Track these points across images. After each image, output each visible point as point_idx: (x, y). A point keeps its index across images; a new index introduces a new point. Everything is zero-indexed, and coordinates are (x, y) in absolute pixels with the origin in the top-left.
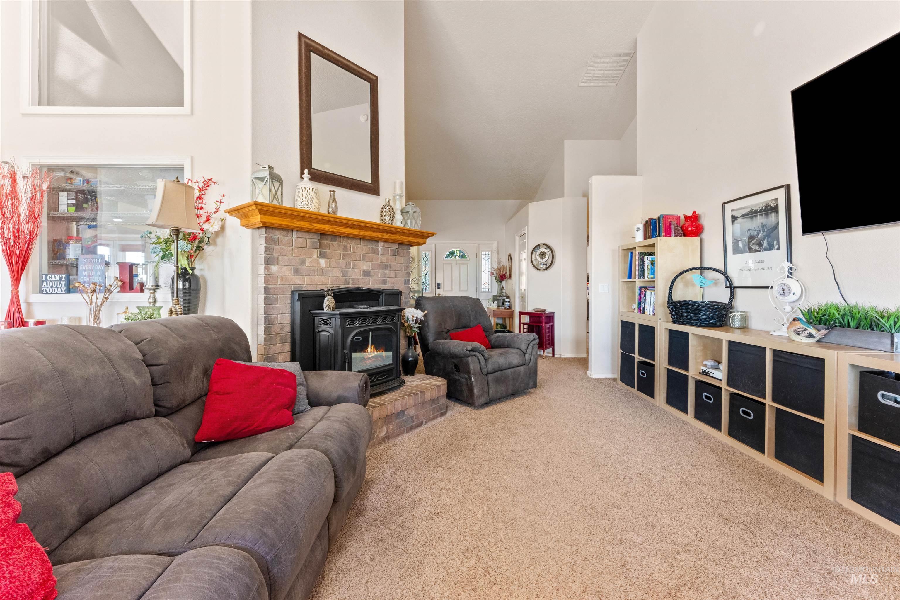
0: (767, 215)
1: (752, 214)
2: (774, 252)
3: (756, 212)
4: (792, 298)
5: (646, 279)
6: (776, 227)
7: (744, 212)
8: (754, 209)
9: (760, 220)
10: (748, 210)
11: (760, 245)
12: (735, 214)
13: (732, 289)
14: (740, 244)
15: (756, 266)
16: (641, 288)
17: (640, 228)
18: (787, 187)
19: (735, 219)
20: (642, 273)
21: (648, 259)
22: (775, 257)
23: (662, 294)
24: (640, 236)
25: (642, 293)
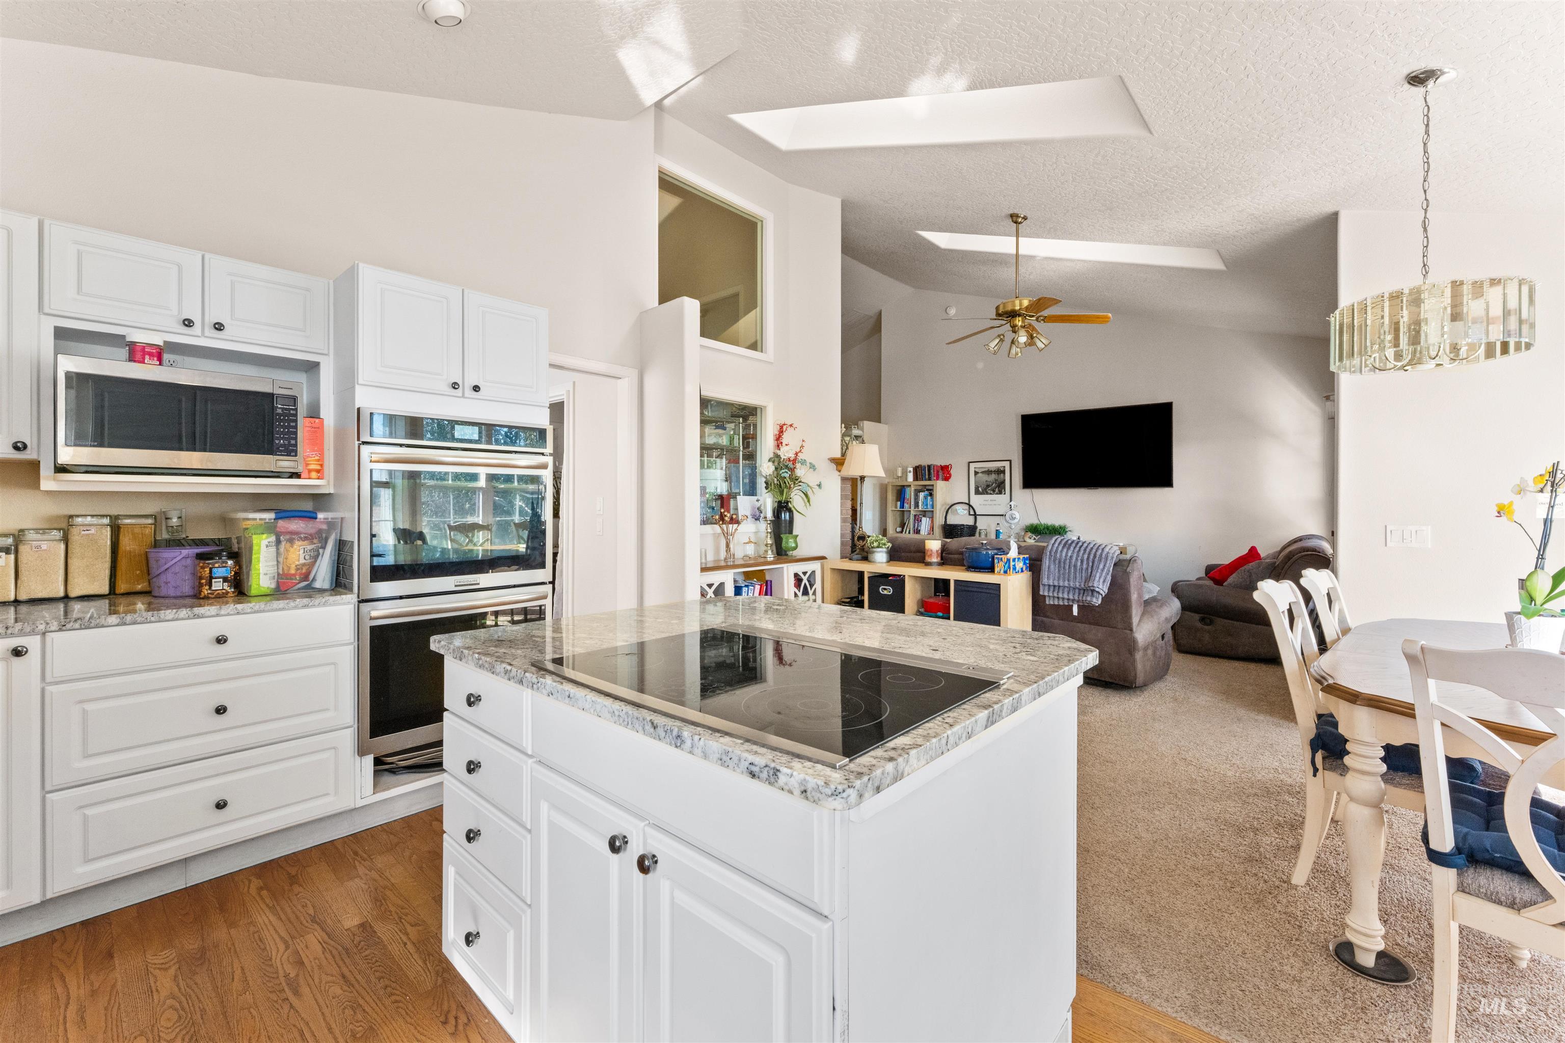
0: (998, 474)
1: (989, 472)
2: (1002, 495)
3: (991, 471)
4: (1016, 521)
5: (920, 509)
6: (1003, 482)
7: (983, 470)
8: (990, 469)
9: (993, 477)
10: (987, 469)
11: (994, 491)
12: (977, 470)
13: (975, 515)
14: (980, 489)
15: (990, 503)
16: (915, 516)
17: (910, 472)
18: (1010, 461)
19: (976, 473)
20: (917, 505)
21: (922, 495)
22: (1003, 499)
23: (939, 520)
24: (910, 477)
25: (917, 519)
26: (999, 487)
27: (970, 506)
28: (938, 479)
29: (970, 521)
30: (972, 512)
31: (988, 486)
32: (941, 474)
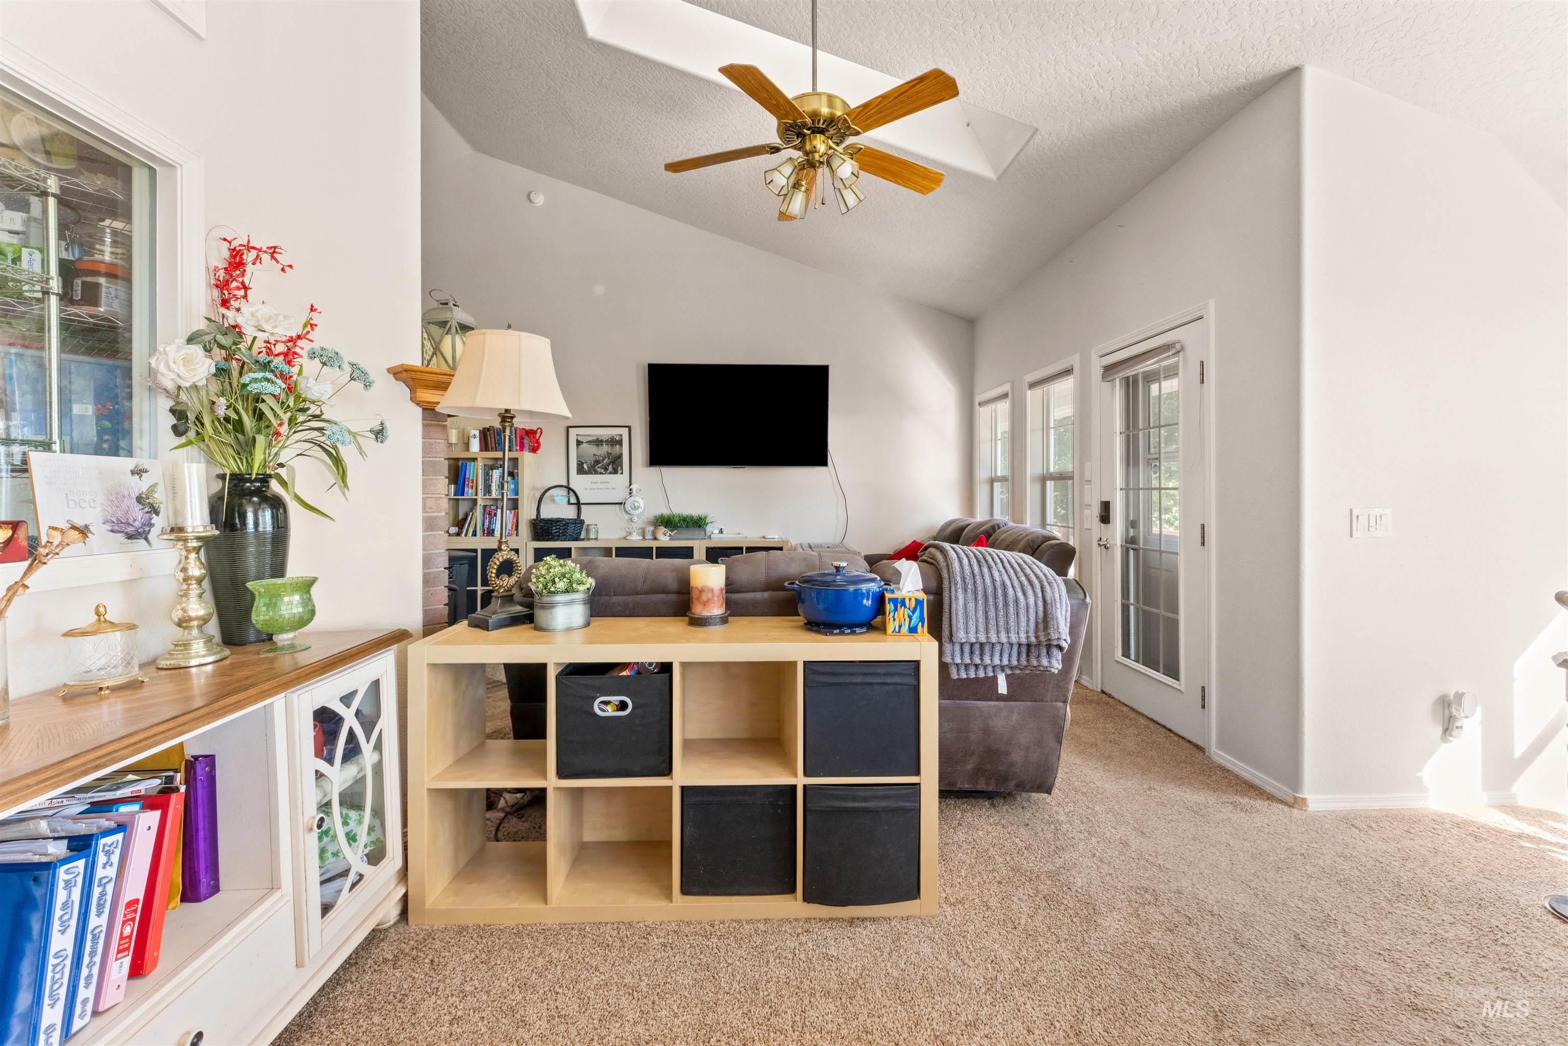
0: (612, 445)
1: (598, 442)
2: (618, 476)
3: (602, 441)
4: (640, 510)
5: (494, 496)
6: (620, 456)
7: (590, 439)
8: (600, 438)
9: (605, 449)
10: (595, 438)
11: (606, 469)
12: (580, 439)
13: (578, 504)
14: (585, 466)
15: (601, 486)
16: (485, 507)
17: (475, 436)
18: (629, 427)
19: (579, 443)
20: (488, 490)
21: (496, 474)
22: (618, 481)
23: (528, 512)
24: (475, 446)
25: (489, 513)
26: (614, 464)
27: (569, 489)
28: (522, 448)
29: (569, 513)
30: (573, 500)
31: (597, 462)
32: (526, 441)
